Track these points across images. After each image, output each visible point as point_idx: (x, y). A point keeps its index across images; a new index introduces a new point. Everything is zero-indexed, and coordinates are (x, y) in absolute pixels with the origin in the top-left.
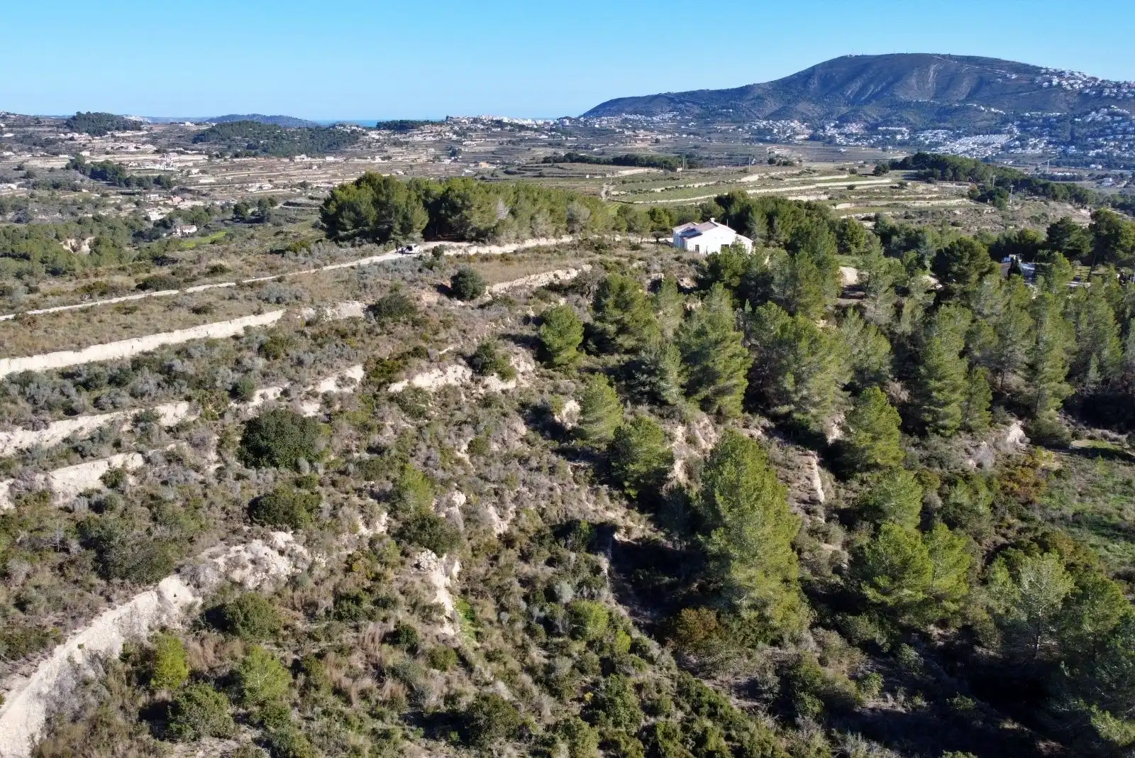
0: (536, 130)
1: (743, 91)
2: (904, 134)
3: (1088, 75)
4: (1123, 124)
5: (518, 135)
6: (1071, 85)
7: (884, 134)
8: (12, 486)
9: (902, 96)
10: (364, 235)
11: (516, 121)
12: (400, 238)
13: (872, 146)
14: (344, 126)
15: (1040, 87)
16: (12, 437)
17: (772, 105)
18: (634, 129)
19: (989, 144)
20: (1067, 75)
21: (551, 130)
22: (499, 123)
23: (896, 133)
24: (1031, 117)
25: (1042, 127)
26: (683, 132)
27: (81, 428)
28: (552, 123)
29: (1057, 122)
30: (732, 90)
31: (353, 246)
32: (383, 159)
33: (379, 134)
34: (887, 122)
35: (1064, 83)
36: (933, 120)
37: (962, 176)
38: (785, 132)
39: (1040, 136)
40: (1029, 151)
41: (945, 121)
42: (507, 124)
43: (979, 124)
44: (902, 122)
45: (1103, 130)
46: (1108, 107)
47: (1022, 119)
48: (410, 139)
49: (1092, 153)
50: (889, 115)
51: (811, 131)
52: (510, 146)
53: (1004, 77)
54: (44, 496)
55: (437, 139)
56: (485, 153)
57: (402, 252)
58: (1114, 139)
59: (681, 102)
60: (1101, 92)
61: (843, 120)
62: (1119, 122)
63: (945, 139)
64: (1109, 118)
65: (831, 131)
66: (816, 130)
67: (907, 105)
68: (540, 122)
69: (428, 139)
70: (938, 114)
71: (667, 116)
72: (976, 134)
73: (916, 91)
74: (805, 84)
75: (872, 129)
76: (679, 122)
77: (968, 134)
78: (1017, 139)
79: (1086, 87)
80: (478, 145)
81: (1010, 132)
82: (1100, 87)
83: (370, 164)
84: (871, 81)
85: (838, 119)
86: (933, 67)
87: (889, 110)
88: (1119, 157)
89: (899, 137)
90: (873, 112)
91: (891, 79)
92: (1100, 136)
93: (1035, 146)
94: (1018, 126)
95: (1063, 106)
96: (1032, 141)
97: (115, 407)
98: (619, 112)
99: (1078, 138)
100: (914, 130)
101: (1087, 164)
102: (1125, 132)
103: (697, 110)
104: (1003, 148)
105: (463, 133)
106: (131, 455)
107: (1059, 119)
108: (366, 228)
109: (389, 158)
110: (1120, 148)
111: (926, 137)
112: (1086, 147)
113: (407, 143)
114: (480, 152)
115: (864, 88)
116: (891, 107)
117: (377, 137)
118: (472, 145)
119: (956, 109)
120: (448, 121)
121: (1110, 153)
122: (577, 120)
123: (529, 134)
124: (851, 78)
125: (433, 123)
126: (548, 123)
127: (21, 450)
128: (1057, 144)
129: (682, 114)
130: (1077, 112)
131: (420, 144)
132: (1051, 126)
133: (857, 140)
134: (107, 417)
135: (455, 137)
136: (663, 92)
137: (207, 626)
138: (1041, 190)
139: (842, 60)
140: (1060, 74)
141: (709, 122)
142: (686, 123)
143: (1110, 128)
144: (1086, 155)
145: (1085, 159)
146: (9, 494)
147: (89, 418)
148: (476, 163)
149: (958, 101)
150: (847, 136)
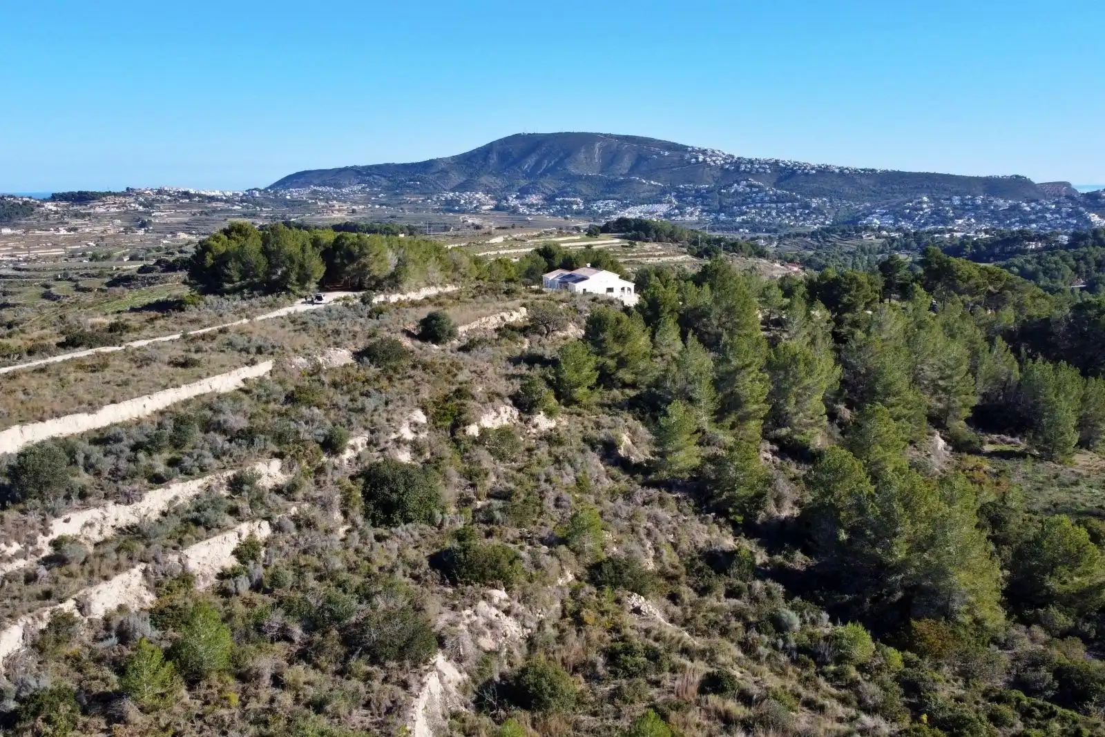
0: (226, 201)
1: (427, 165)
2: (579, 204)
3: (726, 153)
4: (760, 195)
5: (209, 205)
6: (714, 162)
7: (562, 204)
8: (145, 572)
9: (573, 170)
10: (253, 287)
11: (203, 193)
12: (296, 289)
13: (554, 215)
14: (15, 198)
15: (689, 163)
16: (106, 515)
17: (456, 178)
18: (327, 200)
19: (653, 212)
20: (710, 153)
21: (242, 201)
22: (186, 194)
23: (571, 203)
24: (685, 189)
25: (696, 197)
26: (374, 203)
27: (176, 498)
28: (241, 194)
29: (708, 192)
30: (417, 164)
31: (243, 299)
32: (69, 230)
33: (56, 206)
34: (563, 193)
35: (708, 159)
36: (602, 192)
37: (664, 238)
38: (471, 203)
39: (695, 205)
40: (687, 218)
41: (614, 192)
42: (196, 195)
43: (642, 195)
44: (577, 193)
45: (745, 199)
46: (747, 180)
47: (678, 191)
48: (92, 211)
49: (739, 219)
50: (564, 187)
51: (495, 202)
52: (204, 217)
53: (658, 154)
54: (186, 579)
55: (122, 210)
56: (178, 224)
57: (312, 302)
58: (755, 207)
59: (369, 175)
60: (739, 167)
61: (523, 192)
62: (757, 193)
63: (616, 209)
64: (748, 190)
65: (513, 201)
66: (500, 201)
67: (579, 178)
68: (229, 194)
69: (112, 210)
70: (608, 186)
71: (355, 188)
72: (641, 204)
73: (586, 165)
74: (486, 159)
75: (550, 200)
76: (368, 193)
77: (635, 204)
78: (676, 208)
79: (726, 163)
80: (168, 216)
81: (670, 202)
82: (738, 162)
83: (54, 235)
84: (544, 156)
85: (519, 191)
86: (598, 145)
87: (563, 183)
88: (760, 222)
89: (575, 207)
90: (550, 185)
91: (562, 154)
92: (743, 205)
93: (691, 214)
94: (675, 197)
95: (710, 180)
96: (689, 209)
97: (203, 470)
98: (307, 184)
99: (725, 207)
100: (587, 201)
101: (737, 229)
102: (762, 201)
103: (384, 182)
104: (665, 216)
105: (149, 204)
106: (257, 523)
107: (709, 191)
108: (256, 280)
109: (75, 229)
110: (760, 215)
111: (599, 206)
112: (732, 215)
113: (89, 214)
114: (172, 223)
115: (538, 164)
116: (565, 180)
117: (54, 209)
118: (161, 216)
119: (621, 182)
120: (129, 192)
121: (753, 219)
122: (266, 190)
123: (220, 205)
124: (526, 154)
125: (115, 194)
126: (237, 195)
127: (120, 529)
128: (709, 212)
129: (371, 186)
130: (723, 184)
131: (103, 215)
132: (702, 196)
133: (538, 210)
134: (200, 482)
135: (141, 208)
136: (350, 165)
137: (500, 705)
138: (731, 248)
139: (517, 137)
140: (704, 152)
141: (397, 194)
142: (376, 195)
143: (750, 198)
144: (734, 221)
145: (734, 224)
146: (145, 582)
147: (181, 484)
148: (174, 233)
149: (621, 175)
150: (530, 206)
